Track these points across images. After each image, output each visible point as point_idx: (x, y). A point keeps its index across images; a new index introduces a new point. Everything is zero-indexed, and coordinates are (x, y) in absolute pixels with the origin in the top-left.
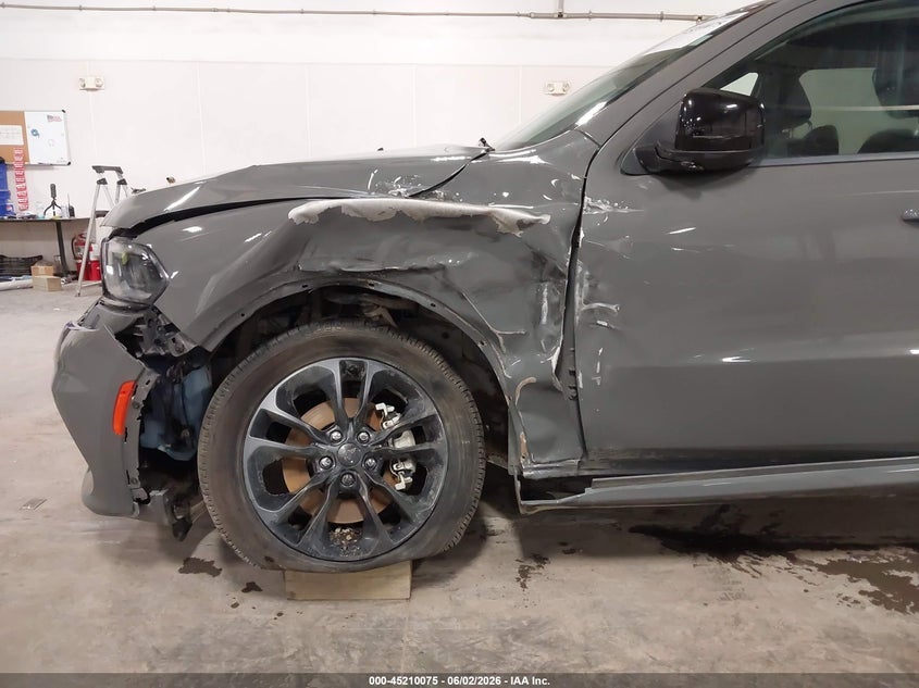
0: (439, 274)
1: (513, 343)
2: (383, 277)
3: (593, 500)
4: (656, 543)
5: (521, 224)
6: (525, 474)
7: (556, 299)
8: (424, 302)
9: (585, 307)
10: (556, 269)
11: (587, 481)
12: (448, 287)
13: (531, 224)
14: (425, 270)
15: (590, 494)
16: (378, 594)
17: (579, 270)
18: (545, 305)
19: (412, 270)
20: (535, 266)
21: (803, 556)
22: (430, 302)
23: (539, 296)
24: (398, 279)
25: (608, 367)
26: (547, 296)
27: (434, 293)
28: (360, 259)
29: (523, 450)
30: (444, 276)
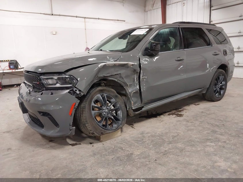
0: (119, 75)
1: (131, 85)
2: (110, 76)
3: (144, 110)
4: (145, 118)
5: (132, 65)
6: (133, 108)
7: (137, 77)
8: (116, 80)
9: (142, 78)
10: (137, 72)
11: (143, 107)
12: (121, 77)
13: (134, 65)
14: (117, 74)
15: (143, 109)
16: (116, 136)
17: (141, 72)
18: (135, 78)
19: (116, 75)
20: (134, 72)
21: (164, 114)
22: (117, 80)
23: (134, 77)
24: (113, 77)
25: (146, 87)
26: (136, 77)
27: (118, 79)
28: (108, 74)
29: (133, 104)
30: (120, 75)
